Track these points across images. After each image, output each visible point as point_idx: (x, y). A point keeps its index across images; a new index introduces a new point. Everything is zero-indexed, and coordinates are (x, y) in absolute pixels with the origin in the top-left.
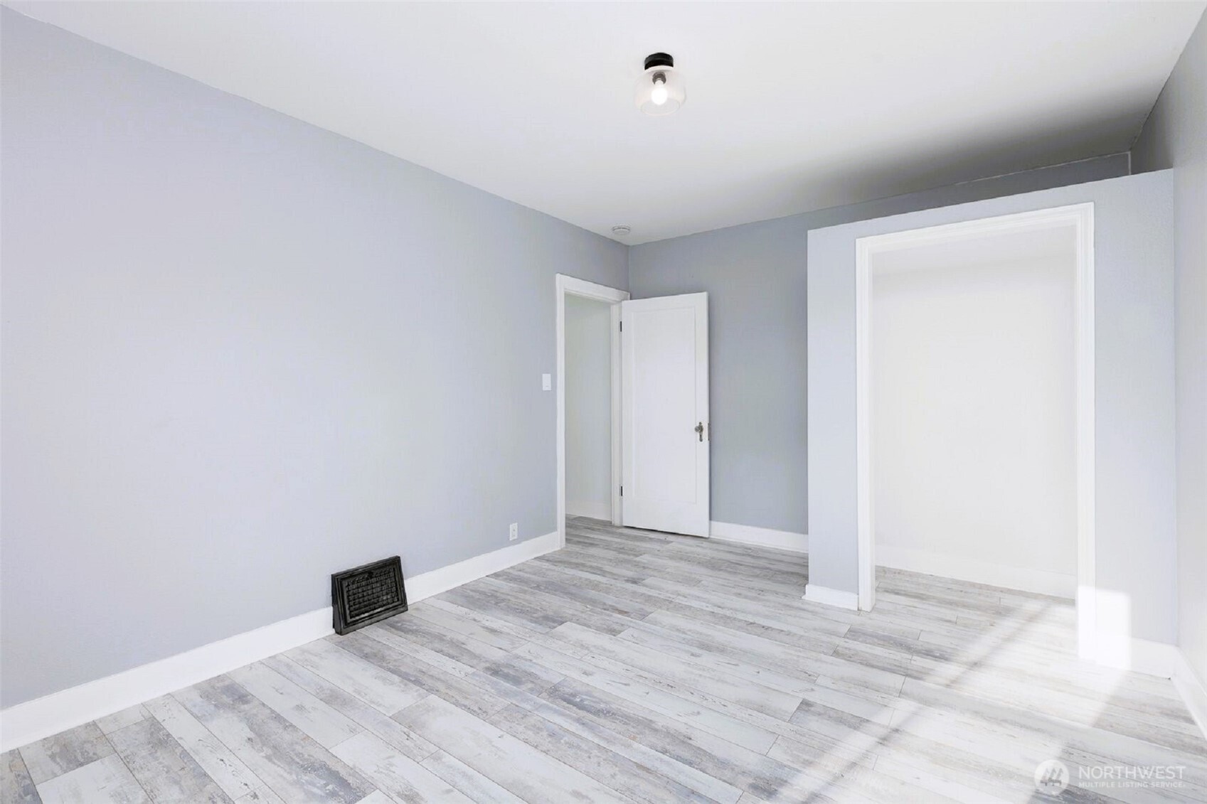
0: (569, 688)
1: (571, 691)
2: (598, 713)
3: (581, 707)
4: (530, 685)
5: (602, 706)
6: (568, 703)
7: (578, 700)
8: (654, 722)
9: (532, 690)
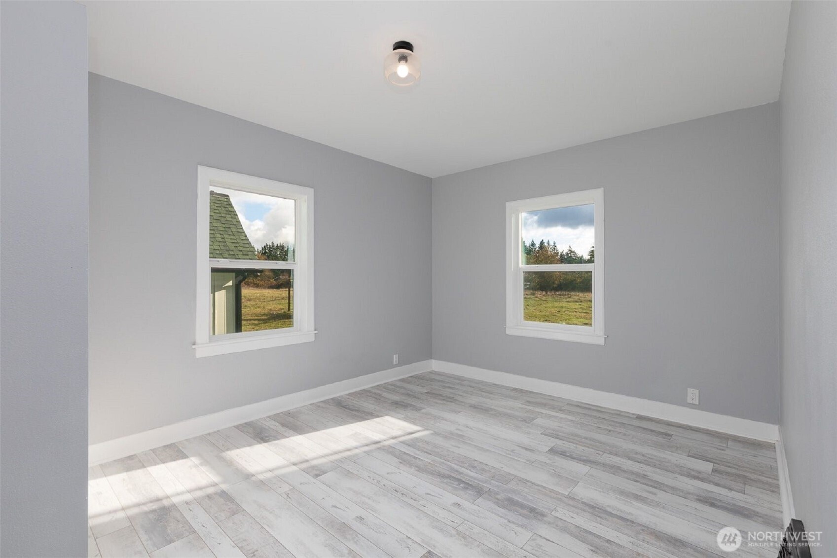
0: (469, 494)
1: (467, 491)
2: (449, 477)
3: (460, 481)
4: (499, 497)
5: (445, 481)
6: (468, 483)
7: (461, 485)
8: (416, 470)
9: (497, 494)
